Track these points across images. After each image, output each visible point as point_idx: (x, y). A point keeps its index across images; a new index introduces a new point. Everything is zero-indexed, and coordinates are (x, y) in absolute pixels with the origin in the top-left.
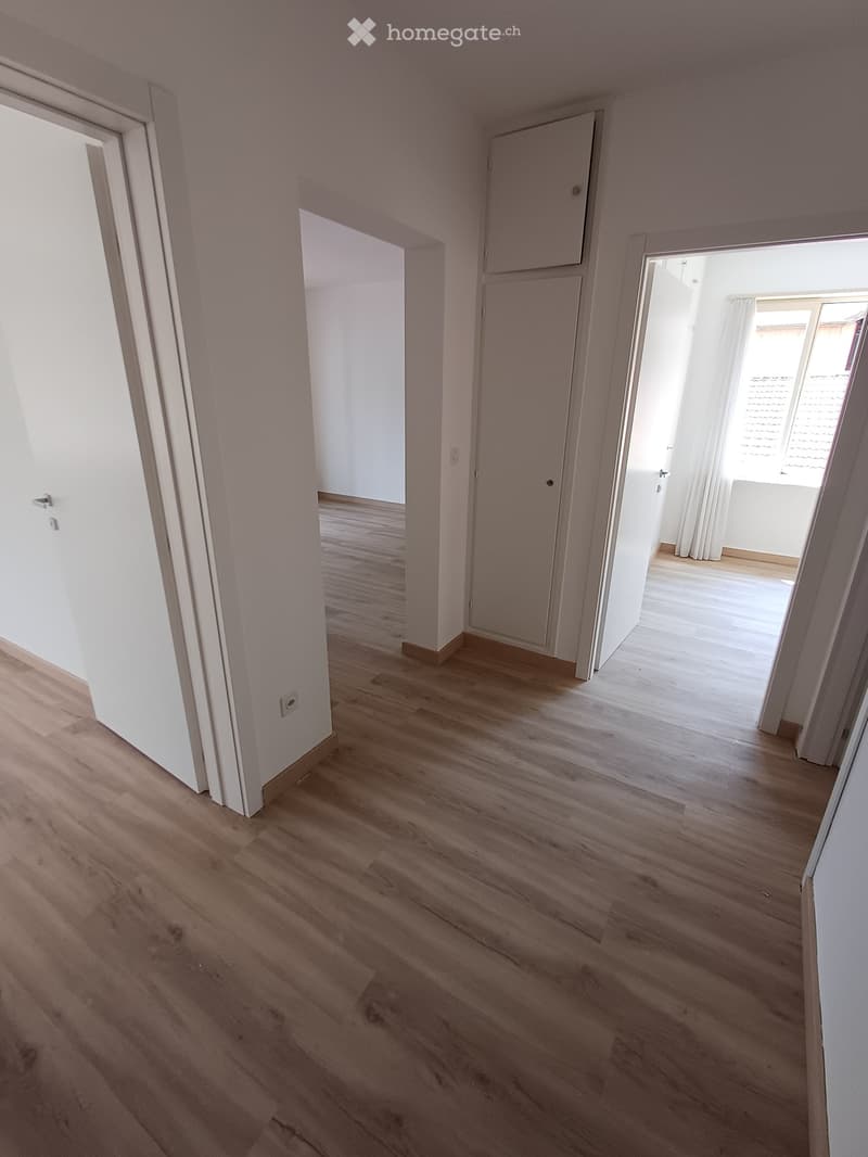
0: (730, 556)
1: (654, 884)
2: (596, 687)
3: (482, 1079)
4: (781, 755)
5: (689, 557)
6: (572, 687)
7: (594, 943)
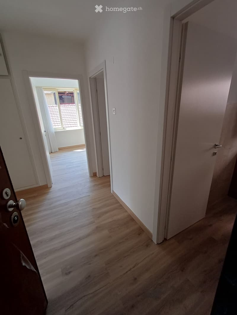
0: (60, 149)
1: (95, 208)
2: (55, 187)
3: (96, 256)
4: (95, 179)
5: (51, 152)
6: (50, 190)
7: (94, 223)
